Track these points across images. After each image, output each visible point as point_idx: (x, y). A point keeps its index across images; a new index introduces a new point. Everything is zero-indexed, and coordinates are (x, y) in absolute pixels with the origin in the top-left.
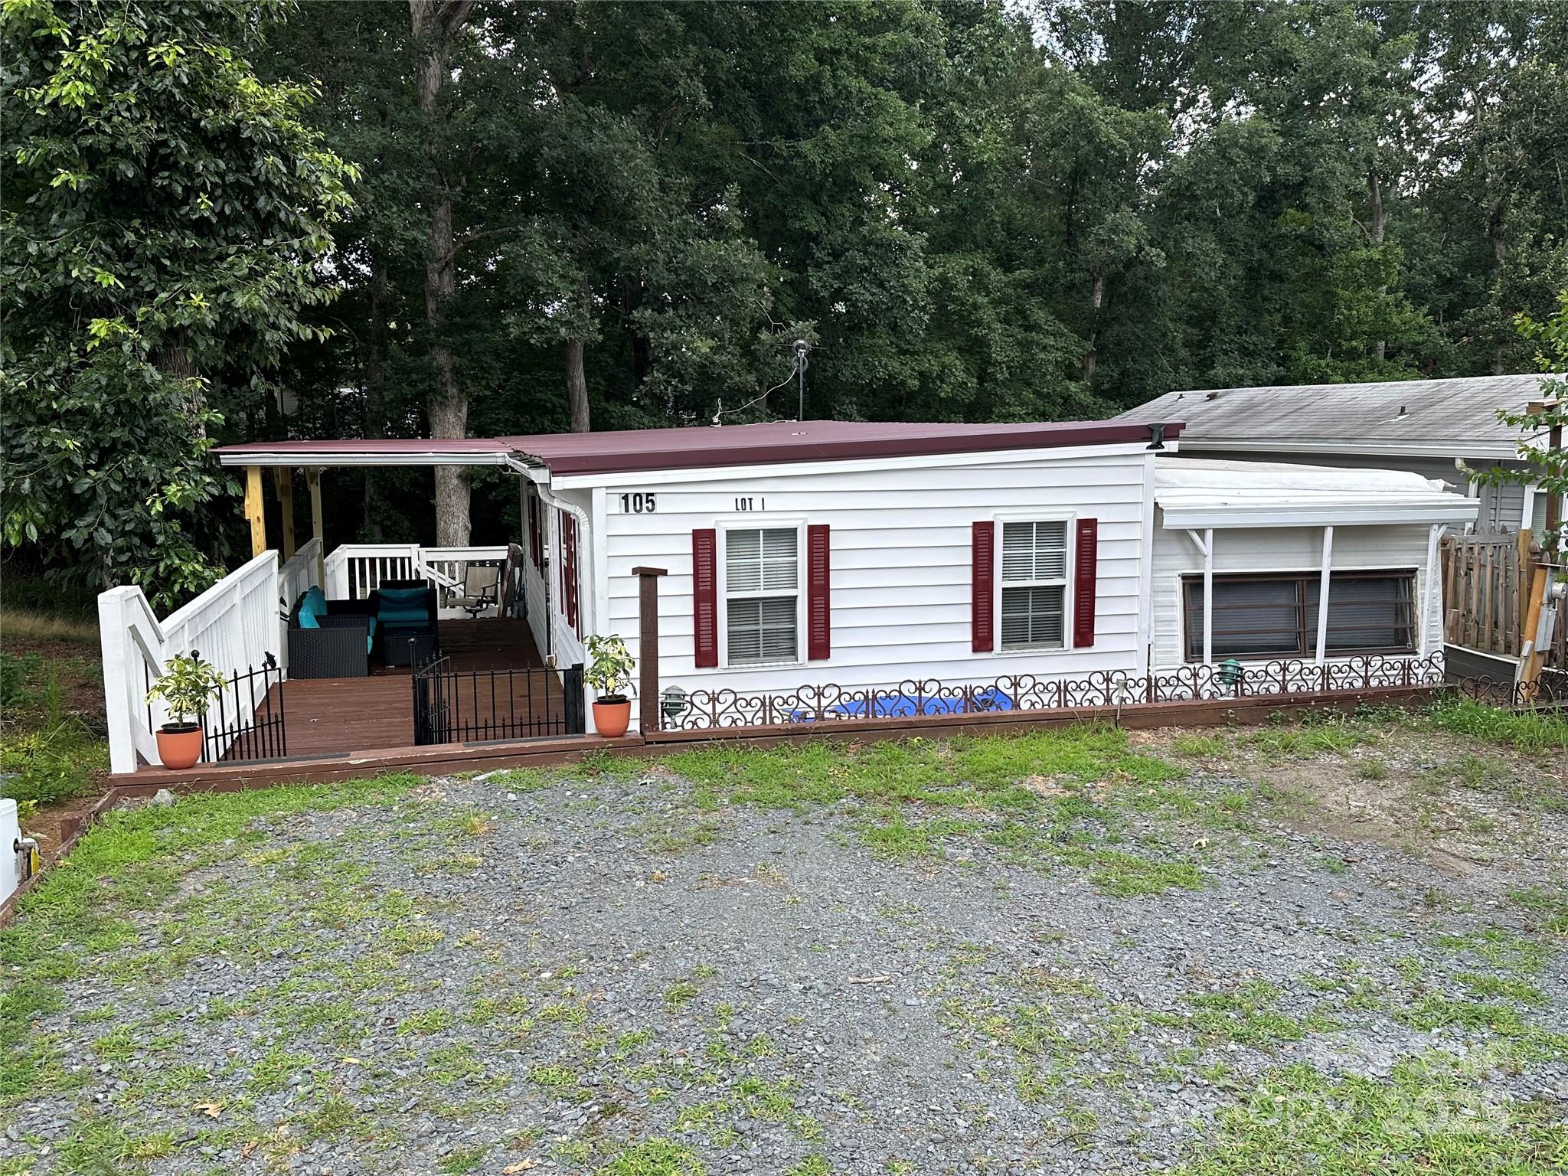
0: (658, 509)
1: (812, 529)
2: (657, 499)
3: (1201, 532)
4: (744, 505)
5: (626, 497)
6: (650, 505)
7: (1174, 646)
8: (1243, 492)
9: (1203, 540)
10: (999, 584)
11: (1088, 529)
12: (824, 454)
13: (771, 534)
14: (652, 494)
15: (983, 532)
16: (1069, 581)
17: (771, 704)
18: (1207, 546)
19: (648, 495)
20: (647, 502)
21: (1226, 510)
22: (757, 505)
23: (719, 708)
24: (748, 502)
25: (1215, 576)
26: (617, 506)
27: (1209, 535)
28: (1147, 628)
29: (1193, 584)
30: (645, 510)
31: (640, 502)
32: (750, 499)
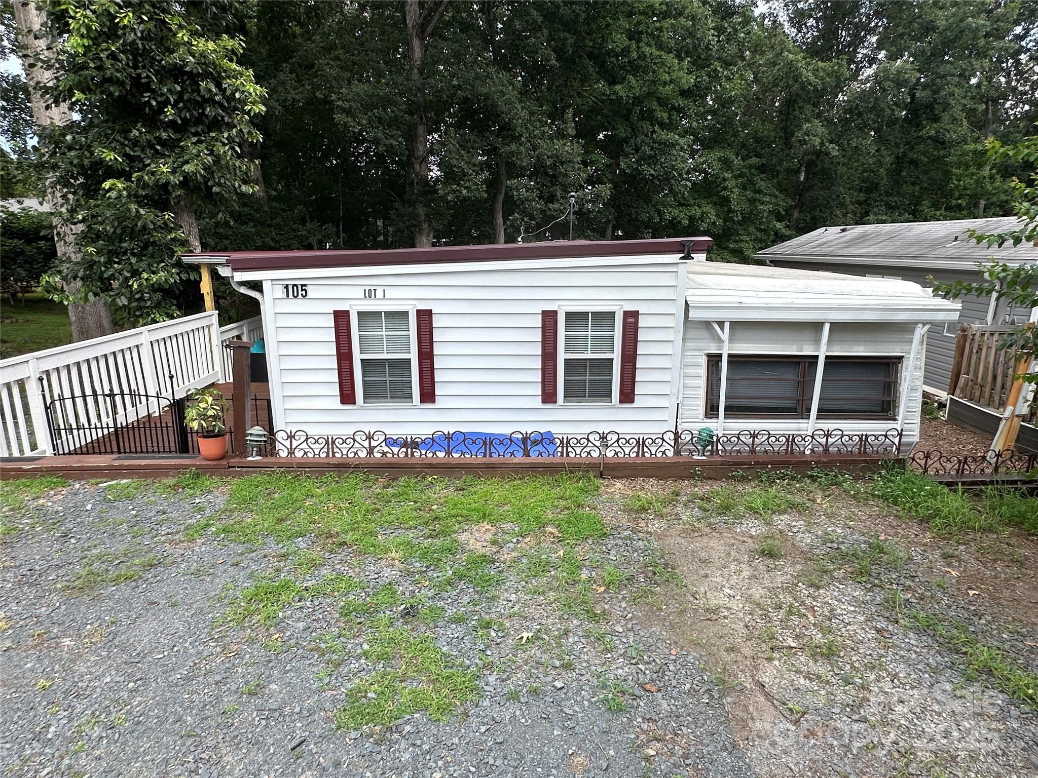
0: (310, 295)
1: (419, 312)
2: (309, 288)
3: (721, 324)
4: (370, 294)
5: (287, 287)
6: (304, 293)
7: (698, 405)
8: (760, 294)
9: (722, 329)
10: (562, 356)
11: (632, 319)
12: (425, 258)
13: (391, 315)
14: (305, 285)
15: (549, 317)
16: (616, 356)
17: (333, 442)
18: (725, 335)
19: (302, 285)
20: (302, 290)
21: (741, 307)
22: (379, 294)
23: (295, 444)
24: (373, 292)
25: (730, 356)
26: (280, 292)
27: (727, 325)
28: (676, 391)
29: (714, 360)
30: (300, 296)
31: (297, 291)
32: (375, 290)
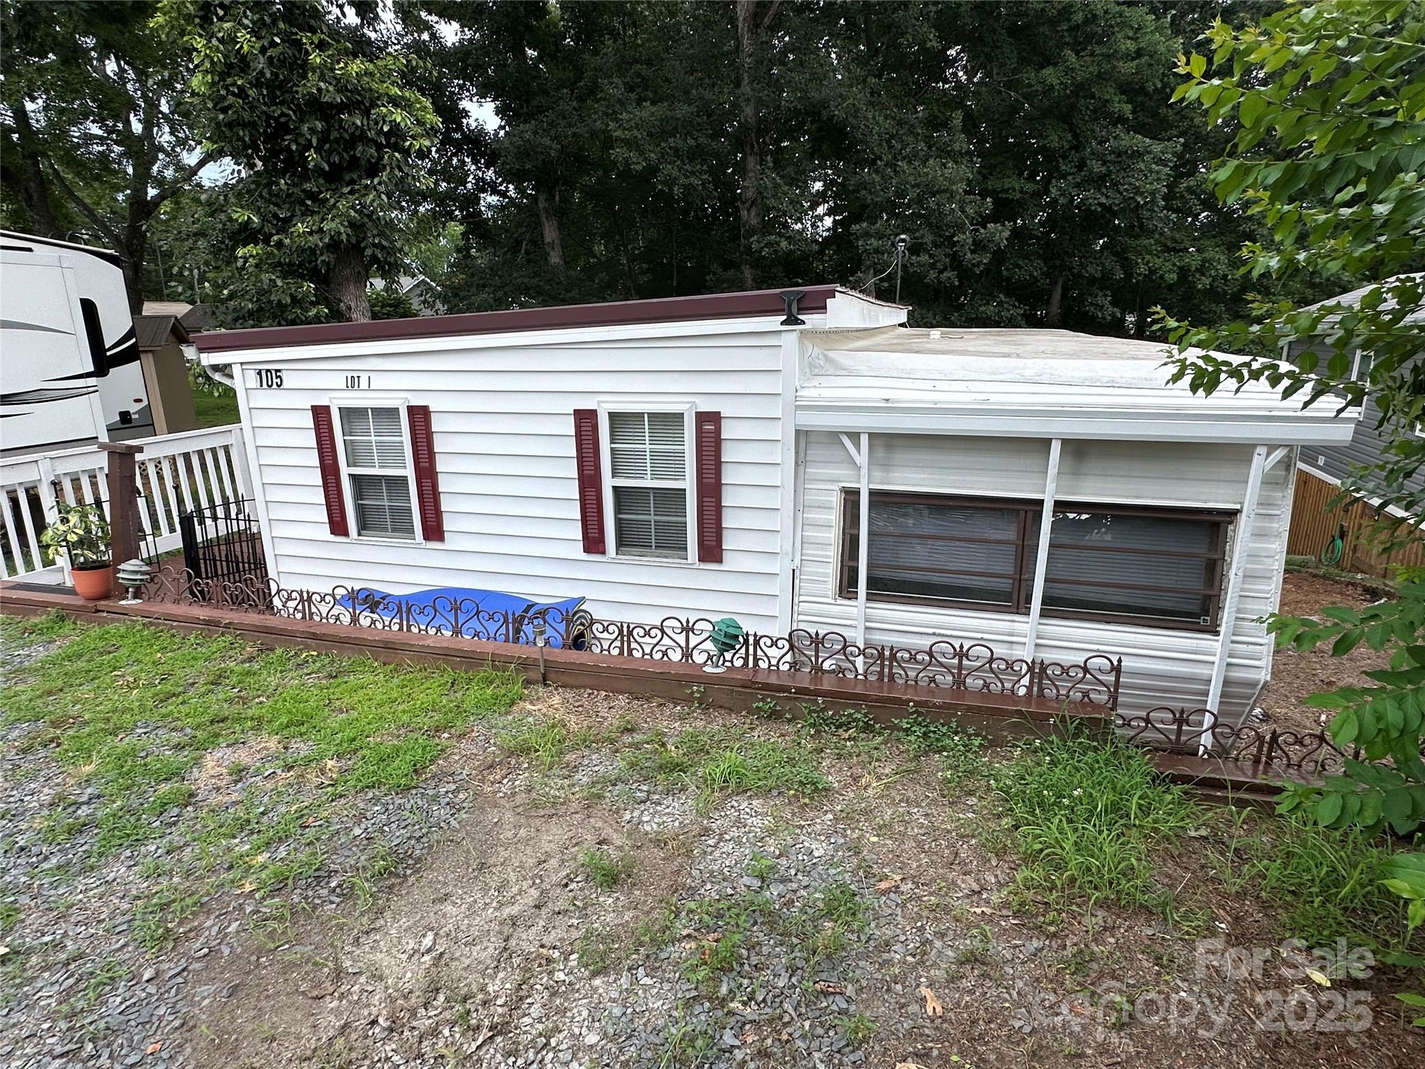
0: (285, 385)
1: (411, 410)
2: (284, 375)
3: (855, 436)
4: (353, 383)
5: (259, 373)
6: (279, 380)
7: (826, 575)
9: (858, 446)
10: (608, 483)
11: (709, 422)
12: (412, 331)
13: (377, 412)
14: (279, 371)
15: (585, 420)
16: (689, 483)
18: (862, 458)
19: (277, 371)
20: (277, 377)
21: (888, 408)
22: (364, 384)
24: (356, 379)
25: (872, 493)
26: (253, 381)
27: (864, 440)
28: (790, 550)
29: (851, 497)
30: (275, 386)
31: (271, 378)
32: (359, 377)
